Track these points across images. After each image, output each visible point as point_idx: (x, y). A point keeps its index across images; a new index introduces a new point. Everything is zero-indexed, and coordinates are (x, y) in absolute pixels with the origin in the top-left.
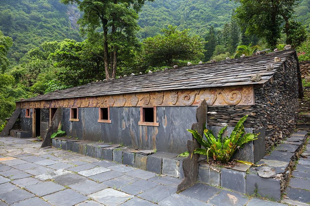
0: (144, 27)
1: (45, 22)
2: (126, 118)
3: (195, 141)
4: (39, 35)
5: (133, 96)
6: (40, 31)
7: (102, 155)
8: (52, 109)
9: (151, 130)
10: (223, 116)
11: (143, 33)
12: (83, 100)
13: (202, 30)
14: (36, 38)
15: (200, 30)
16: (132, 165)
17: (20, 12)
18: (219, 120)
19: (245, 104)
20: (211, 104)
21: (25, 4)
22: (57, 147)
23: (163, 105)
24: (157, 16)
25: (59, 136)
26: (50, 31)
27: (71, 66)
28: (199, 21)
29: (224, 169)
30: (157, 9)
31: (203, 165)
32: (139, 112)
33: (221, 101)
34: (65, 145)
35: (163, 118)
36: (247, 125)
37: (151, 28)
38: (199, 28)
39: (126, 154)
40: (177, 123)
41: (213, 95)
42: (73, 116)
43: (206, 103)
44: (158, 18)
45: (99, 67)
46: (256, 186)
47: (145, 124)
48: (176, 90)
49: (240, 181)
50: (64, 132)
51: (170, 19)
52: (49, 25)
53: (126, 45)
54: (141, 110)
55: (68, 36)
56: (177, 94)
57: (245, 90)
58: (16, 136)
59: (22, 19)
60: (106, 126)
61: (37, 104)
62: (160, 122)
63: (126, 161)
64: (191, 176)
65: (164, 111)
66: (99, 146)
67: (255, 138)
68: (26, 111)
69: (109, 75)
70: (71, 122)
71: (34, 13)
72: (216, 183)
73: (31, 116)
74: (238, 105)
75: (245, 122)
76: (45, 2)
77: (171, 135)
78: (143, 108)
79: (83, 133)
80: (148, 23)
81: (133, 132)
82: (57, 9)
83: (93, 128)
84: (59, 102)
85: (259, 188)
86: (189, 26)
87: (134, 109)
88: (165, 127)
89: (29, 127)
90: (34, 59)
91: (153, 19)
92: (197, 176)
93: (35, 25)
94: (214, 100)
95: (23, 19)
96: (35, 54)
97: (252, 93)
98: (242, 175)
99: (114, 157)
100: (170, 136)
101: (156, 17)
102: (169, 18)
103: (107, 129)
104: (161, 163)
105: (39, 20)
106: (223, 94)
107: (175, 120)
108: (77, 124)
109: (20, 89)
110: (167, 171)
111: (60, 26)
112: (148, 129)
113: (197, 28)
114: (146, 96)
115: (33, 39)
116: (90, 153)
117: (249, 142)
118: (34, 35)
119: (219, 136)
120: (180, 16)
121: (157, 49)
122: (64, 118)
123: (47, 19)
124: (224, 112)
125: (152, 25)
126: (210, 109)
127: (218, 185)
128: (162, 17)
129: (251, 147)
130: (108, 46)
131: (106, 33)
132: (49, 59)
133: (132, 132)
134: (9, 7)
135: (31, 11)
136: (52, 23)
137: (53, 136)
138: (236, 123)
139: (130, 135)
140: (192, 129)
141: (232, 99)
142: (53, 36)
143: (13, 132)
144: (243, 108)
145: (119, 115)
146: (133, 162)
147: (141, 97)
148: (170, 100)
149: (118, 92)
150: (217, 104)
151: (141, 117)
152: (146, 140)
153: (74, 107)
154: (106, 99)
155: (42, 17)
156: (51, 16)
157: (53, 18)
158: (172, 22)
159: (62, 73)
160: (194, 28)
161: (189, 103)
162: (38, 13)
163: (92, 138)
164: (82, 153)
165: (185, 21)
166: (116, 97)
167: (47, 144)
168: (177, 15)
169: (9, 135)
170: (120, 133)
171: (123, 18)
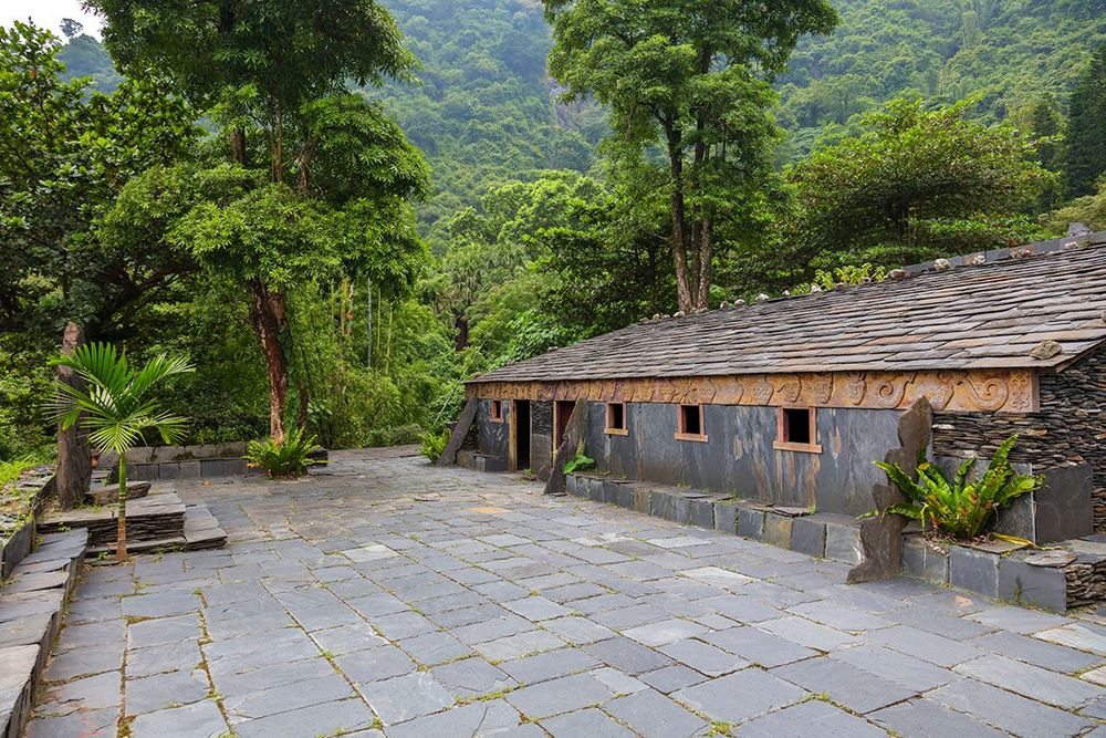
0: (808, 82)
1: (484, 118)
2: (744, 431)
3: (893, 486)
4: (468, 161)
5: (759, 381)
6: (469, 148)
7: (688, 515)
8: (560, 403)
9: (804, 461)
10: (967, 434)
11: (804, 109)
12: (638, 386)
13: (1065, 57)
14: (458, 172)
15: (1056, 57)
16: (759, 539)
17: (416, 100)
18: (957, 443)
19: (1015, 411)
20: (940, 406)
21: (430, 74)
22: (579, 494)
23: (830, 404)
24: (860, 32)
25: (580, 468)
26: (499, 145)
27: (574, 268)
28: (1051, 22)
29: (956, 548)
30: (859, 6)
31: (913, 540)
32: (775, 419)
33: (962, 401)
34: (599, 491)
35: (830, 435)
36: (1018, 456)
37: (835, 82)
38: (1048, 51)
39: (744, 514)
40: (863, 448)
41: (943, 387)
42: (612, 423)
43: (927, 405)
44: (866, 40)
45: (654, 265)
46: (1018, 581)
47: (790, 446)
48: (861, 372)
49: (988, 574)
50: (591, 461)
51: (916, 34)
52: (494, 127)
53: (741, 196)
54: (779, 414)
55: (549, 153)
56: (863, 379)
57: (1014, 377)
58: (473, 466)
59: (422, 119)
60: (696, 449)
61: (519, 388)
62: (825, 445)
63: (744, 529)
64: (884, 558)
65: (834, 419)
66: (680, 494)
67: (1036, 485)
68: (492, 406)
69: (687, 293)
70: (608, 438)
71: (454, 96)
72: (940, 576)
73: (504, 418)
74: (1002, 410)
75: (1012, 450)
76: (482, 55)
77: (851, 474)
78: (785, 410)
79: (639, 463)
80: (821, 65)
81: (760, 465)
82: (516, 69)
83: (663, 452)
84: (578, 387)
85: (1024, 587)
86: (1000, 50)
87: (762, 411)
88: (835, 455)
89: (501, 446)
90: (464, 244)
91: (842, 49)
92: (901, 561)
93: (456, 132)
94: (947, 399)
95: (426, 118)
96: (465, 227)
97: (1030, 385)
98: (992, 561)
99: (716, 521)
100: (847, 478)
101: (855, 38)
102: (911, 32)
103: (698, 456)
104: (822, 534)
105: (467, 114)
106: (967, 385)
107: (858, 438)
108: (624, 441)
109: (434, 335)
110: (836, 553)
111: (524, 123)
112: (797, 460)
113: (1039, 51)
114: (791, 382)
115: (452, 175)
116: (661, 510)
117: (1022, 494)
118: (454, 163)
119: (957, 480)
120: (960, 16)
121: (850, 187)
122: (590, 426)
123: (488, 109)
124: (968, 426)
125: (840, 71)
126: (938, 417)
127: (942, 582)
128: (881, 32)
129: (1028, 507)
130: (685, 202)
131: (677, 166)
132: (503, 239)
133: (759, 467)
134: (391, 89)
135: (445, 91)
136: (502, 119)
137: (569, 469)
138: (994, 451)
139: (754, 473)
140: (886, 461)
141: (988, 397)
142: (505, 161)
143: (467, 455)
144: (1011, 419)
145: (726, 423)
146: (760, 533)
147: (780, 383)
148: (847, 393)
149: (724, 369)
150: (953, 407)
151: (780, 430)
152: (793, 484)
153: (615, 402)
154: (694, 385)
155: (474, 104)
156: (499, 98)
157: (503, 103)
158: (924, 45)
159: (552, 292)
160: (1024, 55)
161: (891, 401)
162: (464, 93)
163: (660, 475)
164: (641, 510)
165: (984, 29)
166: (720, 381)
167: (557, 486)
168: (946, 13)
169: (455, 463)
170: (729, 468)
171: (729, 117)
